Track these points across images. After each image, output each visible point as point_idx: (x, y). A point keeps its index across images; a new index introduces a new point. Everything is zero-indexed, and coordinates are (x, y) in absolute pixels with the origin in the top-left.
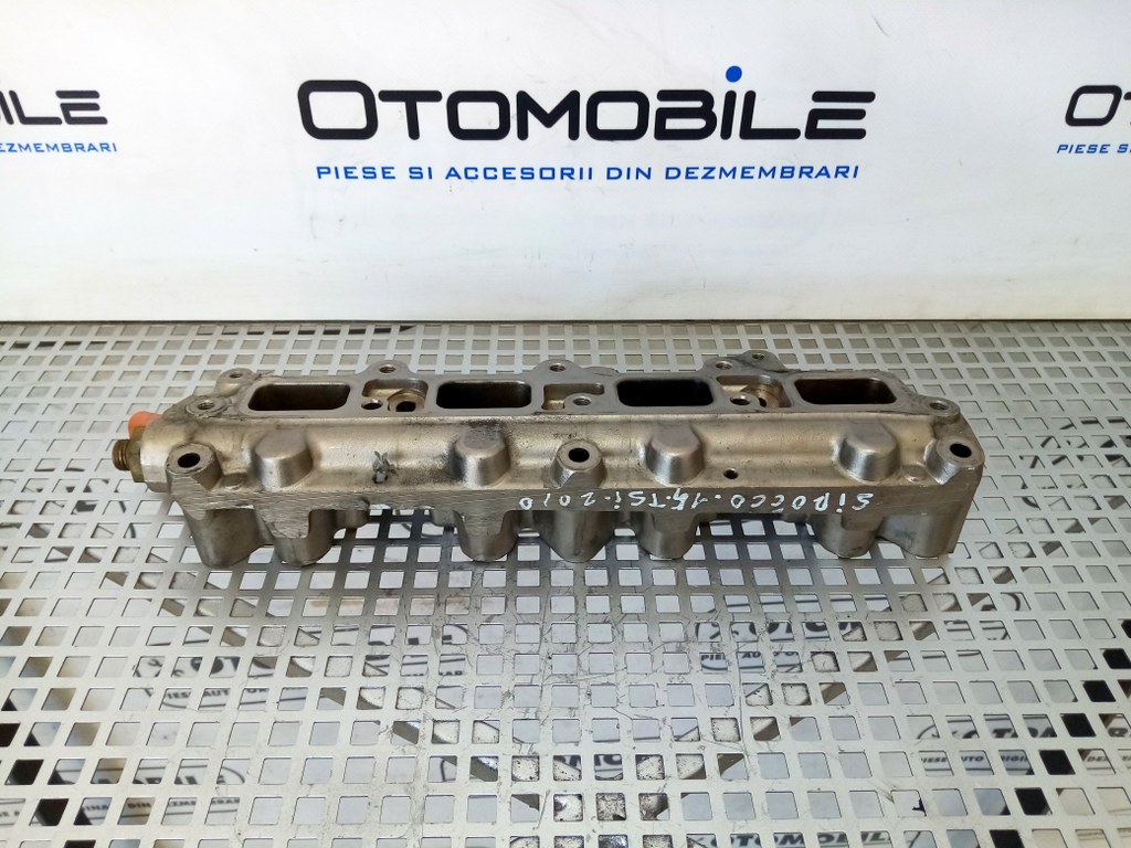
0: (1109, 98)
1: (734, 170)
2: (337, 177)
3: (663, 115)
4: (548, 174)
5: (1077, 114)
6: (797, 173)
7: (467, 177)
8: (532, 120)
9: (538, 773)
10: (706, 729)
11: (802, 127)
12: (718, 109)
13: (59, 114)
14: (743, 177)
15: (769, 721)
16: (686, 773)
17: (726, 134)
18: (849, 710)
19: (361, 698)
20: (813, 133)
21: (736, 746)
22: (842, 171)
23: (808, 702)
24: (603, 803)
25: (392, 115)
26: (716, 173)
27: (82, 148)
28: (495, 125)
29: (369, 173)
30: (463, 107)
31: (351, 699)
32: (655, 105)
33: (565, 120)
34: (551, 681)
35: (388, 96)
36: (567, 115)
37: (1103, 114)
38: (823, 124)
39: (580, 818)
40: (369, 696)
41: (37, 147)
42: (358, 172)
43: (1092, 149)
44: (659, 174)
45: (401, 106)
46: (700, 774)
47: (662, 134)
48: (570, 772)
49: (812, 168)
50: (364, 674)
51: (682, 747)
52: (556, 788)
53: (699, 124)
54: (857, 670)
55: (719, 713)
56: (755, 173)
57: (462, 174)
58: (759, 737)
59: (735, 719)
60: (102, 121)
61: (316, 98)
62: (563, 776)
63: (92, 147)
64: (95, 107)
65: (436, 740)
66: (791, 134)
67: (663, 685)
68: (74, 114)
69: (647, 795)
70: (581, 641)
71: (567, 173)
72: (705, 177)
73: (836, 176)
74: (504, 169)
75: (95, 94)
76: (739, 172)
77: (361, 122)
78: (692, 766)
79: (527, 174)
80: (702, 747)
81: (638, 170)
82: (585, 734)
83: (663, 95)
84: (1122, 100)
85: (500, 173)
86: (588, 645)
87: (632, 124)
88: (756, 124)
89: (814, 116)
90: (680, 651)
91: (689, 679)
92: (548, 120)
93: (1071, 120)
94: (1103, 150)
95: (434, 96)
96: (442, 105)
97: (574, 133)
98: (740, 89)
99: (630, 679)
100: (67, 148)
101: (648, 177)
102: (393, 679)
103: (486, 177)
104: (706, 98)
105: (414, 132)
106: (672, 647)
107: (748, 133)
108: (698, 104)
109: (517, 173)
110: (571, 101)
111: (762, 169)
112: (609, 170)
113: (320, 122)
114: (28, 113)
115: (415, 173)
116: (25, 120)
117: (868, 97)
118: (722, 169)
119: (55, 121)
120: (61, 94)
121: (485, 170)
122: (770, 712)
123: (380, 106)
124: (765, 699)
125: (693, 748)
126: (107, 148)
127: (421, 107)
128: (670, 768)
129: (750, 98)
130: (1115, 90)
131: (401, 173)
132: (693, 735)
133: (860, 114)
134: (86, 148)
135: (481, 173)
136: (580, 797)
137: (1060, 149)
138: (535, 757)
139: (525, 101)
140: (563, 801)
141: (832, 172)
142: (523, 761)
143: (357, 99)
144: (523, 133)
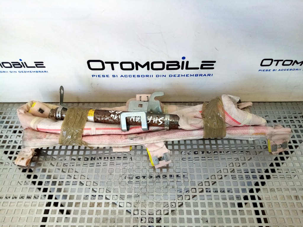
0: (271, 61)
1: (184, 75)
2: (97, 77)
3: (168, 66)
4: (143, 76)
5: (263, 64)
6: (199, 75)
7: (125, 77)
8: (139, 67)
9: (138, 213)
10: (169, 205)
11: (200, 67)
12: (180, 64)
13: (35, 66)
14: (186, 76)
15: (181, 203)
16: (165, 213)
17: (182, 69)
18: (197, 201)
19: (106, 197)
20: (202, 68)
21: (174, 208)
22: (209, 75)
23: (189, 199)
24: (150, 219)
25: (108, 66)
26: (180, 76)
27: (40, 72)
28: (131, 67)
29: (104, 76)
30: (123, 65)
31: (104, 197)
32: (166, 64)
33: (146, 67)
34: (141, 194)
35: (106, 63)
36: (147, 66)
37: (269, 64)
38: (204, 67)
39: (145, 222)
40: (108, 197)
41: (30, 72)
42: (101, 76)
43: (267, 70)
44: (167, 76)
45: (110, 64)
46: (167, 214)
47: (168, 69)
48: (144, 213)
49: (202, 75)
50: (106, 192)
51: (165, 208)
52: (141, 216)
53: (176, 67)
54: (199, 192)
55: (172, 201)
56: (189, 75)
57: (124, 76)
58: (179, 206)
59: (175, 203)
60: (44, 67)
61: (91, 63)
62: (143, 214)
63: (42, 72)
64: (43, 65)
65: (120, 206)
66: (198, 68)
67: (162, 195)
68: (38, 66)
69: (158, 218)
70: (147, 185)
71: (147, 76)
72: (178, 76)
73: (208, 76)
74: (133, 75)
75: (43, 62)
76: (185, 75)
77: (101, 67)
78: (166, 212)
79: (138, 76)
80: (169, 209)
81: (163, 75)
82: (147, 205)
83: (168, 62)
84: (273, 61)
85: (132, 76)
86: (149, 186)
87: (161, 67)
88: (189, 67)
89: (202, 65)
90: (166, 188)
91: (167, 194)
92: (143, 67)
93: (261, 65)
94: (269, 70)
95: (117, 63)
96: (119, 64)
97: (148, 69)
98: (185, 61)
99: (157, 194)
100: (37, 72)
101: (165, 76)
102: (112, 193)
103: (129, 77)
104: (178, 63)
105: (113, 69)
106: (165, 187)
107: (187, 68)
108: (176, 63)
109: (136, 76)
110: (147, 64)
111: (191, 75)
112: (156, 75)
113: (92, 67)
114: (28, 66)
115: (114, 76)
116: (28, 67)
117: (215, 62)
118: (182, 75)
119: (35, 67)
120: (35, 62)
121: (129, 76)
122: (182, 201)
123: (105, 64)
124: (181, 199)
125: (167, 209)
126: (46, 72)
127: (114, 65)
128: (162, 213)
129: (188, 62)
130: (272, 60)
131: (111, 76)
132: (167, 206)
133: (213, 65)
134: (41, 72)
135: (128, 76)
136: (146, 218)
137: (259, 70)
138: (138, 210)
139: (137, 64)
140: (143, 219)
141: (207, 75)
142: (136, 211)
143: (100, 63)
144: (137, 69)
